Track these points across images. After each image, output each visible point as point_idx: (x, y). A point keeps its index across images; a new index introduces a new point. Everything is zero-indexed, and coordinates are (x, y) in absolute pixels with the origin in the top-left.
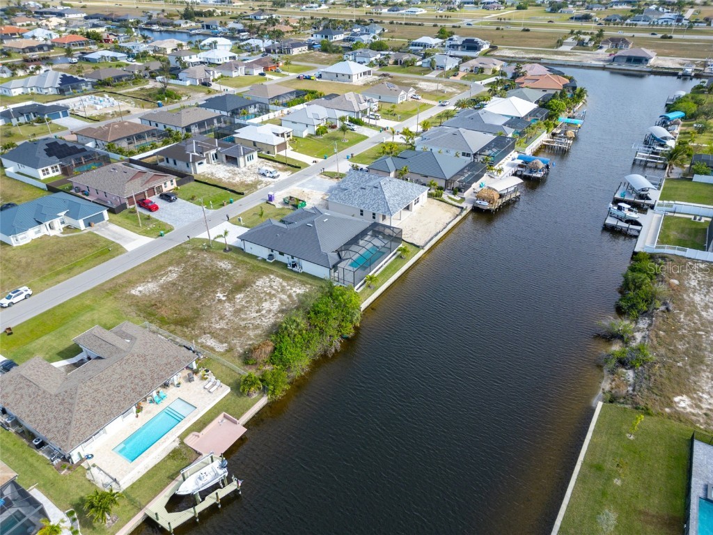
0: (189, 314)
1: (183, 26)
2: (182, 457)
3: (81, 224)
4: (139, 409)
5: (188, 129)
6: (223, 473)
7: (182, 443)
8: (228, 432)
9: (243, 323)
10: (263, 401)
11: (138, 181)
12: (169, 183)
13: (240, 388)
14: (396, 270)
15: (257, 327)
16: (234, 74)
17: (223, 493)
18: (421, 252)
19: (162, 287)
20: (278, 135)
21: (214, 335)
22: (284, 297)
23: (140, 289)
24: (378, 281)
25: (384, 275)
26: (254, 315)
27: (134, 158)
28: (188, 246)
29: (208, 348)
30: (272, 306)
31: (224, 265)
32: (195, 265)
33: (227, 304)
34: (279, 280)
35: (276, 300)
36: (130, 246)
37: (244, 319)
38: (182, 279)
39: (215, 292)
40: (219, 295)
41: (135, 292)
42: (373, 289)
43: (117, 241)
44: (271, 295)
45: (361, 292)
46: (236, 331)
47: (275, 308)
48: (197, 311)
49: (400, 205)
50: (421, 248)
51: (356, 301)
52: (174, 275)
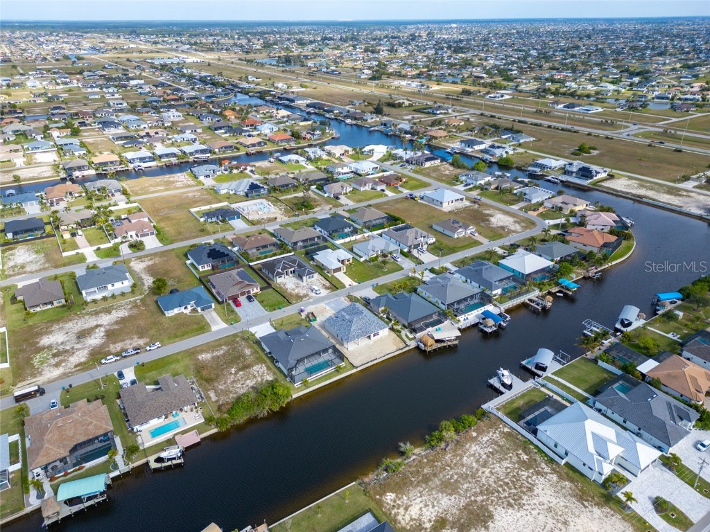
0: (213, 376)
1: (369, 121)
2: (171, 442)
3: (199, 309)
4: (166, 417)
5: (296, 243)
6: (178, 455)
7: (174, 437)
8: (193, 438)
9: (231, 389)
10: (215, 430)
11: (238, 286)
12: (255, 289)
13: (209, 421)
14: (330, 378)
15: (236, 393)
16: (362, 189)
17: (175, 462)
18: (354, 371)
19: (213, 358)
20: (339, 261)
21: (216, 392)
22: (260, 379)
23: (203, 356)
24: (313, 383)
25: (320, 380)
26: (240, 386)
27: (251, 264)
28: (240, 334)
29: (209, 398)
30: (250, 383)
31: (247, 352)
32: (235, 348)
33: (233, 376)
34: (265, 368)
35: (255, 380)
36: (214, 328)
37: (233, 387)
38: (224, 355)
39: (232, 367)
40: (233, 370)
41: (200, 357)
42: (308, 387)
43: (210, 324)
44: (255, 377)
45: (298, 388)
46: (226, 392)
47: (251, 385)
48: (218, 376)
49: (358, 337)
50: (356, 367)
51: (292, 392)
52: (222, 352)
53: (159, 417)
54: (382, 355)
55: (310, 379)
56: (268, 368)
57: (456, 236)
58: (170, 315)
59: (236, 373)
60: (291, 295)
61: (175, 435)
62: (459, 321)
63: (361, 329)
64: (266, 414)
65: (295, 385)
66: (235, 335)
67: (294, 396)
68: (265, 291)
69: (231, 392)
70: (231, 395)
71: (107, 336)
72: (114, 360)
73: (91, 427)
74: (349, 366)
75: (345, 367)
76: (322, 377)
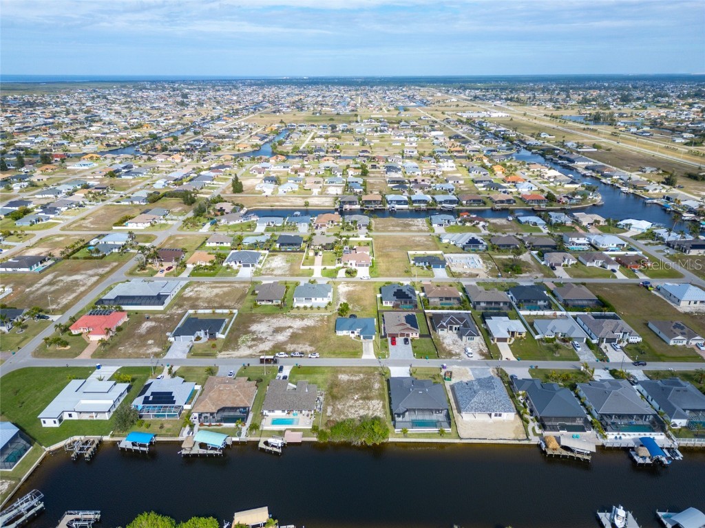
0: (339, 395)
2: (281, 434)
3: (362, 337)
4: (288, 413)
6: (280, 445)
7: (285, 430)
8: (296, 438)
9: (345, 411)
10: (315, 439)
11: (401, 327)
12: (414, 334)
13: (315, 429)
14: (430, 438)
15: (346, 416)
16: (588, 264)
17: (275, 449)
18: (457, 441)
19: (348, 380)
20: (509, 332)
21: (333, 409)
22: (371, 413)
23: (343, 376)
24: (412, 435)
25: (420, 435)
26: (353, 411)
27: (426, 311)
28: (380, 369)
29: (325, 411)
30: (362, 412)
31: (377, 386)
32: (369, 379)
33: (353, 401)
34: (381, 405)
35: (367, 412)
36: (364, 357)
37: (348, 410)
38: (357, 382)
39: (357, 394)
40: (357, 396)
41: (339, 377)
42: (406, 437)
43: (364, 352)
44: (369, 409)
45: (397, 434)
46: (340, 412)
47: (361, 414)
48: (343, 396)
49: (476, 410)
50: (461, 439)
51: (390, 435)
52: (358, 378)
53: (283, 411)
54: (494, 437)
55: (410, 431)
56: (384, 406)
57: (672, 343)
58: (339, 335)
59: (357, 400)
60: (444, 349)
61: (287, 429)
62: (606, 436)
63: (483, 404)
64: (359, 443)
65: (396, 430)
66: (376, 368)
67: (390, 440)
68: (423, 339)
69: (344, 414)
70: (342, 416)
71: (291, 336)
72: (284, 356)
73: (238, 398)
74: (454, 435)
75: (450, 434)
76: (424, 434)
